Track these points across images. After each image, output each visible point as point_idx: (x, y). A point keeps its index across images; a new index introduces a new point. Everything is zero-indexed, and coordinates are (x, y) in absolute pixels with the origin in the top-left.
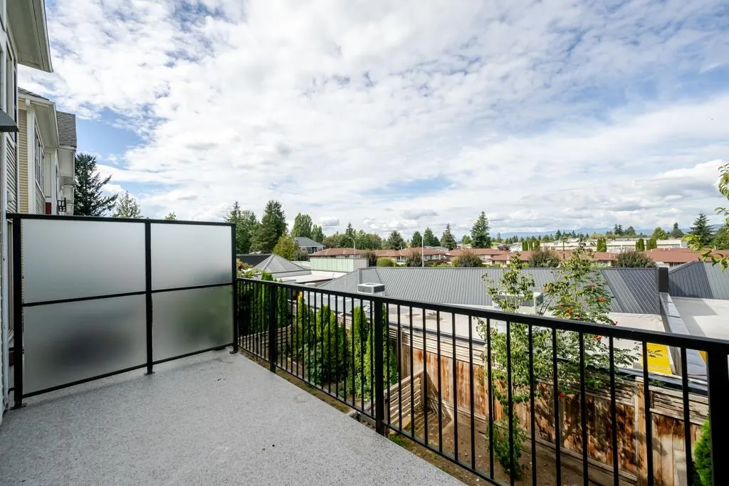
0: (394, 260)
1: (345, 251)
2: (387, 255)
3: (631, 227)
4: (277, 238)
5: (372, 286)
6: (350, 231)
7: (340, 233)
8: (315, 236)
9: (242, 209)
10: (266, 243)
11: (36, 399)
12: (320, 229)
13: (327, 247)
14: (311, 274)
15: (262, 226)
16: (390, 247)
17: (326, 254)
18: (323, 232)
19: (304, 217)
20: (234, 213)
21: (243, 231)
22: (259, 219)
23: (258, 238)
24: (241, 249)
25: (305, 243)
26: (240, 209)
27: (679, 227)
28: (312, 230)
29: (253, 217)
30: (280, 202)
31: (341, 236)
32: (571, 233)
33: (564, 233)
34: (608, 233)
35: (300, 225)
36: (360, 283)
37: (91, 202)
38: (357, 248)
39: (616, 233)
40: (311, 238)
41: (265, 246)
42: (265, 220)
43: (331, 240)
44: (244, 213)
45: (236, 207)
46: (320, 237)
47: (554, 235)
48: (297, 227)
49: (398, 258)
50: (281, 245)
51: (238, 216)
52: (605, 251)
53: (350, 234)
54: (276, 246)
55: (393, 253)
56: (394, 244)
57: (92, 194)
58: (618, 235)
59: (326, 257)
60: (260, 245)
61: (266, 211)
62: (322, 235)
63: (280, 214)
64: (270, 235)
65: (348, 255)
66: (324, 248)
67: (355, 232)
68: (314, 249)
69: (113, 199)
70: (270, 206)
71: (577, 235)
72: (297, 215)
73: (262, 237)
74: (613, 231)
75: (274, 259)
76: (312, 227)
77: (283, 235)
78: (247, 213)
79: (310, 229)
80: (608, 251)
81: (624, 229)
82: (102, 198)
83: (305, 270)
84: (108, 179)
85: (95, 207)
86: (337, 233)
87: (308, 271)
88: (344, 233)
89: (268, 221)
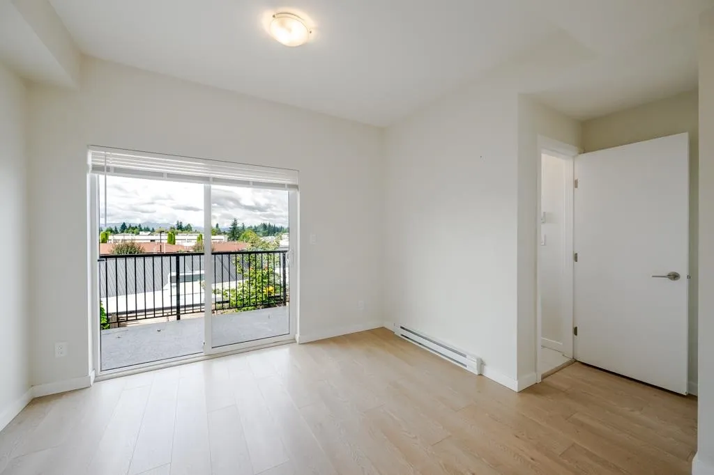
3: (189, 225)
27: (220, 227)
32: (137, 226)
33: (130, 227)
34: (171, 228)
39: (178, 229)
47: (119, 228)
52: (174, 244)
58: (180, 231)
71: (143, 228)
74: (176, 227)
80: (176, 244)
81: (184, 225)
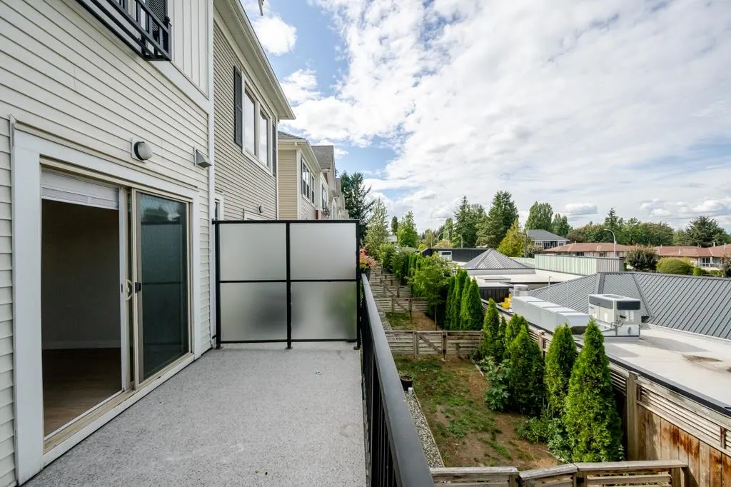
0: (695, 263)
1: (599, 247)
2: (679, 254)
4: (505, 232)
5: (613, 299)
6: (612, 221)
7: (595, 224)
8: (556, 228)
9: (471, 202)
10: (493, 236)
11: (230, 345)
12: (565, 220)
13: (572, 240)
14: (534, 273)
15: (490, 220)
16: (690, 242)
17: (568, 251)
18: (569, 223)
19: (541, 207)
20: (463, 208)
21: (471, 224)
22: (487, 211)
23: (484, 230)
24: (469, 243)
25: (542, 236)
26: (468, 203)
28: (552, 221)
29: (481, 210)
30: (510, 192)
31: (596, 227)
35: (536, 216)
36: (599, 293)
37: (360, 207)
38: (618, 243)
40: (551, 231)
41: (491, 239)
42: (492, 212)
43: (579, 232)
44: (473, 206)
45: (465, 201)
46: (563, 228)
48: (532, 218)
49: (706, 260)
50: (510, 239)
51: (467, 210)
53: (612, 224)
54: (504, 240)
55: (694, 251)
56: (699, 237)
57: (361, 202)
59: (569, 253)
60: (487, 238)
61: (494, 203)
62: (567, 227)
63: (511, 205)
64: (497, 228)
65: (605, 253)
66: (567, 243)
67: (620, 222)
68: (553, 244)
69: (372, 203)
70: (498, 197)
72: (533, 204)
73: (489, 230)
75: (491, 254)
76: (553, 218)
77: (512, 228)
78: (475, 206)
79: (550, 220)
82: (366, 203)
83: (527, 268)
84: (370, 189)
85: (363, 210)
86: (591, 223)
87: (531, 269)
88: (602, 222)
89: (495, 214)
